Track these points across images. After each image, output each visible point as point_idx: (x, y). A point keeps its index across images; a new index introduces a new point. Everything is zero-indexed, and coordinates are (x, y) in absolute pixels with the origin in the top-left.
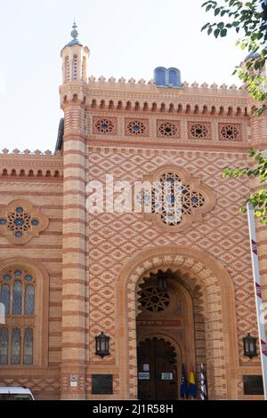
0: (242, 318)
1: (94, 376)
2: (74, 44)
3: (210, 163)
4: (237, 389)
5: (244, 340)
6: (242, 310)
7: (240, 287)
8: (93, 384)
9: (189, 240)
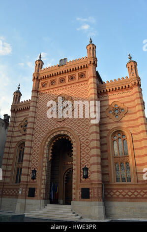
0: (83, 158)
1: (30, 188)
2: (40, 60)
3: (75, 90)
4: (79, 195)
5: (83, 169)
6: (83, 154)
7: (83, 143)
8: (29, 192)
9: (66, 123)
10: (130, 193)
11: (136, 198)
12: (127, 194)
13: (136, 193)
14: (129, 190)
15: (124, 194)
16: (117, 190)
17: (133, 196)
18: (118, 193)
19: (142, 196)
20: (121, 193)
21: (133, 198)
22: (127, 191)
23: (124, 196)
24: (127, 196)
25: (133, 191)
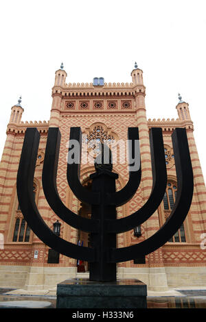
0: (133, 209)
3: (117, 120)
6: (133, 204)
10: (187, 256)
11: (195, 261)
12: (184, 257)
13: (194, 256)
14: (187, 252)
15: (180, 256)
16: (172, 252)
17: (191, 259)
18: (173, 256)
19: (202, 259)
20: (176, 256)
21: (191, 262)
22: (183, 254)
23: (180, 259)
24: (184, 259)
25: (191, 253)
